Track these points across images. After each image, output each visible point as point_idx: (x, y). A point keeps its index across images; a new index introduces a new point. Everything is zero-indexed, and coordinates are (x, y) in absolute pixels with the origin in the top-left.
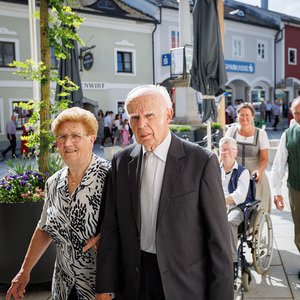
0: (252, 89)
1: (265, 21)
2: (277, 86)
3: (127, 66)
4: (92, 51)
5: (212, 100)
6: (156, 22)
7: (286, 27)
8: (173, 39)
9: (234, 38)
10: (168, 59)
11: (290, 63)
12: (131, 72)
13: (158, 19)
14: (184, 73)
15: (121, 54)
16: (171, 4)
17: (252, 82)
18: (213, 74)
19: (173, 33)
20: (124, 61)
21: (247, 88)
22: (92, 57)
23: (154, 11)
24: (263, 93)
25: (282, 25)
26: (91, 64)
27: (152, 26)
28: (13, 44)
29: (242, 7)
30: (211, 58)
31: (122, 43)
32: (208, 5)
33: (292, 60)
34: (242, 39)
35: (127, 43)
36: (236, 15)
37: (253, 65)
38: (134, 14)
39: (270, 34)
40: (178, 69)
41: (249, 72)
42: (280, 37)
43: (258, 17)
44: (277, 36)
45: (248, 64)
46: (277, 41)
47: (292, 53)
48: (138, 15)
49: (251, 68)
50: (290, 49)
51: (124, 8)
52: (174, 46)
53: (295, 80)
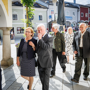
0: (71, 23)
1: (75, 6)
2: (78, 22)
3: (41, 19)
4: (33, 16)
5: (62, 26)
6: (48, 8)
7: (80, 7)
8: (52, 12)
9: (67, 11)
10: (50, 17)
11: (81, 17)
12: (42, 20)
13: (48, 7)
14: (55, 20)
15: (40, 16)
16: (51, 4)
17: (71, 22)
18: (63, 20)
19: (52, 11)
20: (40, 18)
21: (70, 23)
22: (33, 17)
23: (47, 6)
24: (74, 24)
25: (79, 7)
26: (33, 19)
27: (47, 9)
28: (17, 15)
29: (69, 3)
30: (62, 16)
31: (40, 14)
32: (61, 4)
33: (82, 16)
34: (69, 11)
36: (67, 5)
37: (72, 17)
38: (42, 7)
39: (76, 9)
40: (53, 19)
41: (71, 19)
42: (79, 10)
43: (73, 5)
44: (78, 10)
45: (70, 17)
46: (78, 11)
47: (82, 14)
48: (44, 7)
49: (71, 18)
50: (81, 13)
51: (40, 5)
52: (52, 14)
53: (83, 21)
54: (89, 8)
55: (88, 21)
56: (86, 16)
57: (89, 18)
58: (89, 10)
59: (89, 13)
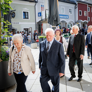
0: (68, 24)
1: (71, 1)
2: (76, 23)
3: (27, 16)
4: (15, 12)
7: (78, 3)
8: (42, 7)
9: (62, 7)
10: (40, 14)
11: (80, 15)
12: (28, 19)
14: (46, 19)
15: (24, 13)
18: (55, 19)
19: (42, 5)
20: (26, 15)
21: (66, 23)
24: (71, 25)
26: (14, 16)
27: (35, 3)
30: (54, 14)
31: (25, 9)
33: (80, 14)
34: (64, 8)
35: (26, 9)
39: (73, 6)
40: (44, 17)
41: (67, 18)
42: (76, 7)
44: (75, 6)
45: (66, 16)
46: (75, 8)
47: (80, 12)
49: (67, 17)
52: (42, 10)
53: (81, 21)
54: (88, 5)
55: (88, 22)
56: (85, 14)
57: (88, 17)
58: (88, 7)
59: (88, 11)
